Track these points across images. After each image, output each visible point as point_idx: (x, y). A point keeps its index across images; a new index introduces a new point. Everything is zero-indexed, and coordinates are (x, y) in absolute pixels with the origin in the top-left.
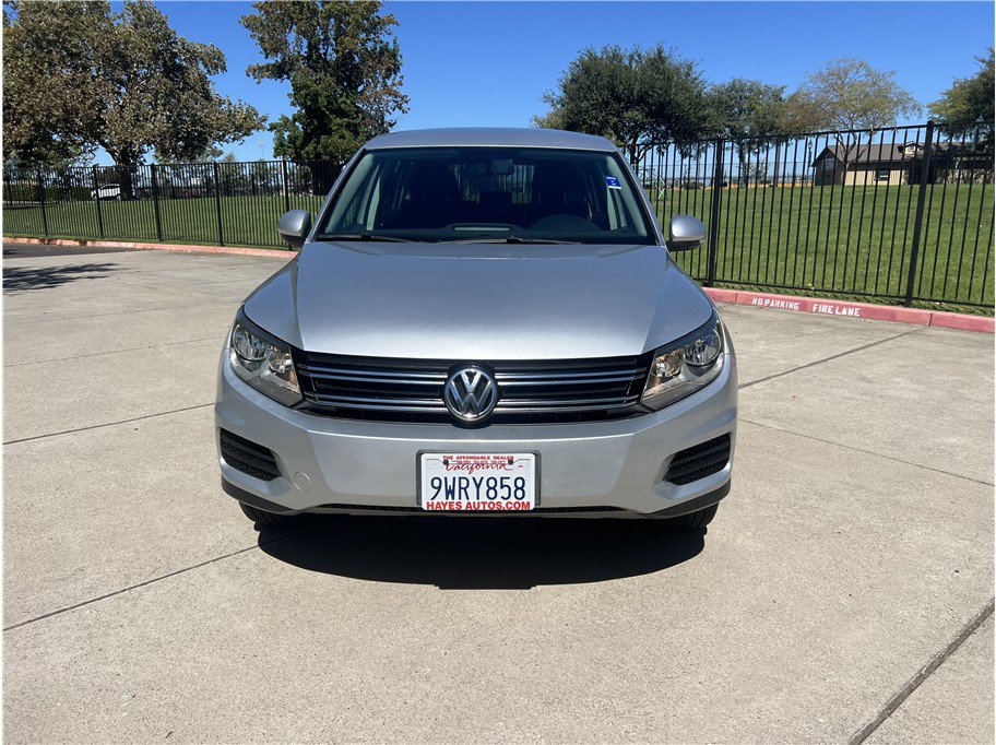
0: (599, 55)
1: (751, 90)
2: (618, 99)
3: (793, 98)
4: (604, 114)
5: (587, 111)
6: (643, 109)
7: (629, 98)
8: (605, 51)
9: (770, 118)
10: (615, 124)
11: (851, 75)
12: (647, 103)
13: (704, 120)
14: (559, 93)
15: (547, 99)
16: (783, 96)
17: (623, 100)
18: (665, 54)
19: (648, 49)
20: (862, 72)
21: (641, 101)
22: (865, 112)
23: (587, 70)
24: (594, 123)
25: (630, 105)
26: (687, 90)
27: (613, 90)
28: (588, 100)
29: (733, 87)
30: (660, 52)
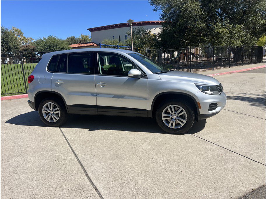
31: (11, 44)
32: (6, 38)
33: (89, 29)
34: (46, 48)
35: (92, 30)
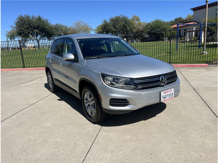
0: (24, 16)
1: (60, 26)
2: (31, 27)
3: (70, 28)
4: (28, 31)
5: (24, 30)
6: (38, 29)
7: (34, 27)
8: (25, 16)
9: (66, 32)
10: (32, 33)
11: (81, 24)
12: (39, 28)
13: (53, 32)
14: (15, 25)
15: (12, 27)
16: (67, 27)
17: (33, 27)
18: (41, 17)
19: (36, 16)
20: (83, 23)
21: (37, 28)
22: (85, 31)
23: (22, 20)
24: (26, 33)
25: (35, 28)
26: (48, 25)
27: (30, 25)
28: (24, 27)
29: (56, 25)
30: (40, 17)
31: (128, 29)
32: (126, 24)
33: (192, 9)
34: (151, 30)
35: (194, 9)
